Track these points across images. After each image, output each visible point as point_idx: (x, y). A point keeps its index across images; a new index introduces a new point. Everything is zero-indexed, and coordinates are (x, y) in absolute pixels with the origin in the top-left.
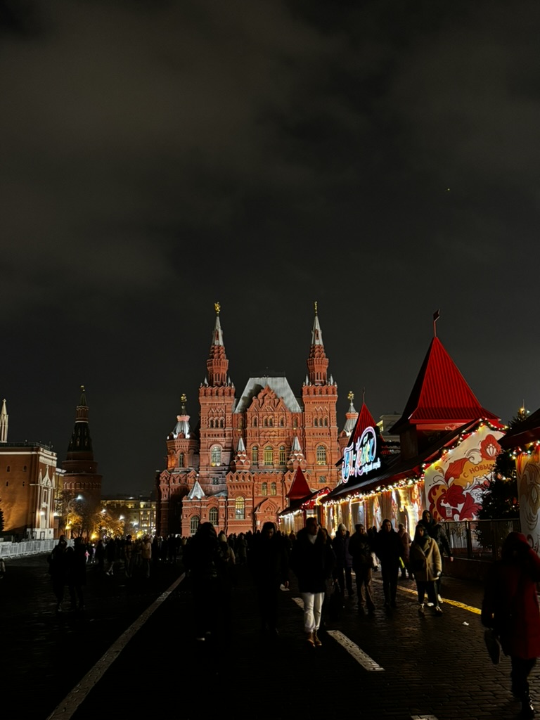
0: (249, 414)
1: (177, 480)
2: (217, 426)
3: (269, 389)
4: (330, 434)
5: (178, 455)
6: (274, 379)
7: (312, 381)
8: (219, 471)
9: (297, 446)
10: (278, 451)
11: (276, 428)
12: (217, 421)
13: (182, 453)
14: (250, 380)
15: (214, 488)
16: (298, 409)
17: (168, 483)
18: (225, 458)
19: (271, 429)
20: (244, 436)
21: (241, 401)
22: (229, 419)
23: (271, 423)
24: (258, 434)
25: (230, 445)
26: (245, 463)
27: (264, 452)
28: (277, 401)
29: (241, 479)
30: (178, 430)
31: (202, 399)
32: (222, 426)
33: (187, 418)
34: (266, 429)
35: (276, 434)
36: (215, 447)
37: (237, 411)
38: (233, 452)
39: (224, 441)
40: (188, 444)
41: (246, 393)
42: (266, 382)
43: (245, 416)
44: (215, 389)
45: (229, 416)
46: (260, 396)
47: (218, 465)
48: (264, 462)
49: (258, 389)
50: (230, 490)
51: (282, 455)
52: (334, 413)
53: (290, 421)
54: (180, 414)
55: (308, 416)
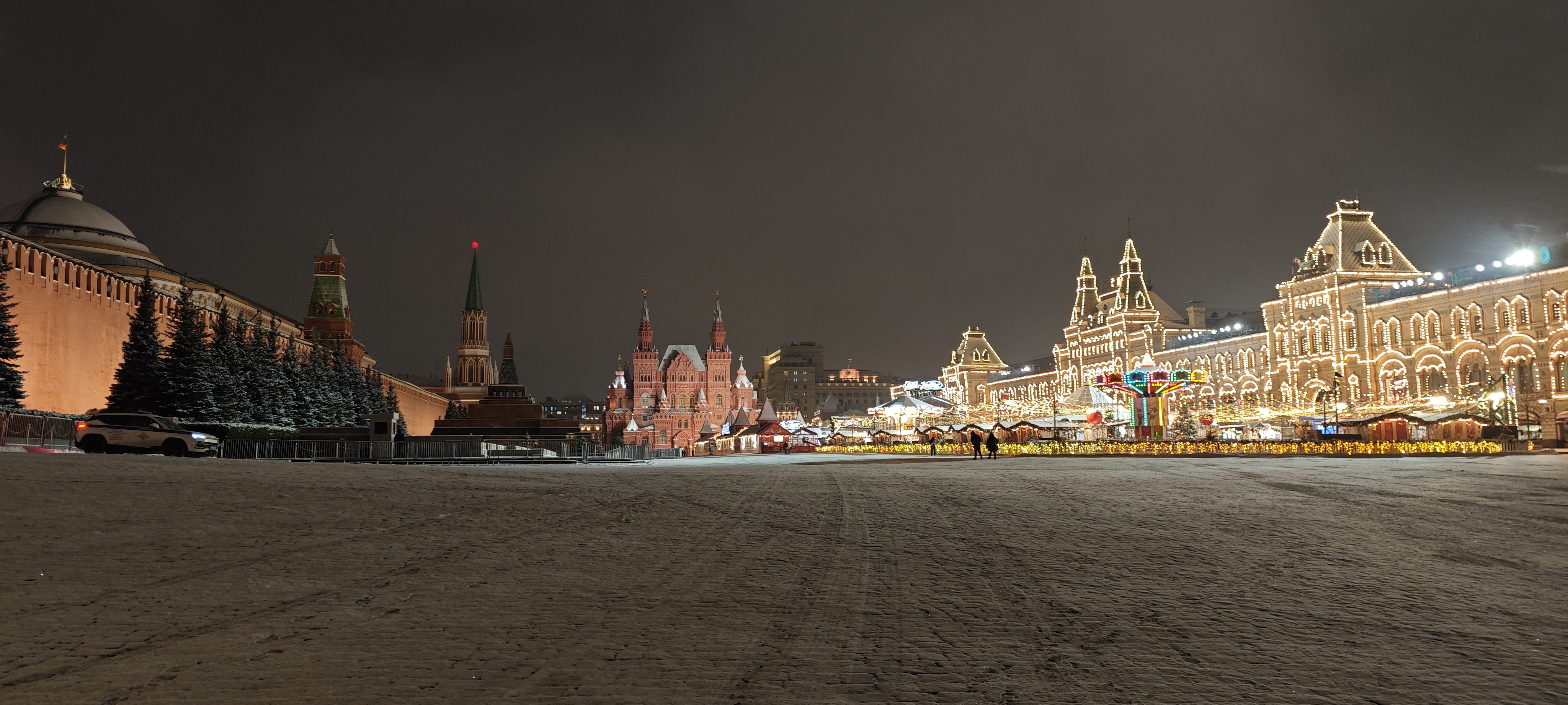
0: (668, 372)
1: (618, 417)
2: (646, 380)
3: (683, 355)
4: (725, 387)
5: (617, 400)
6: (687, 346)
7: (714, 349)
8: (646, 411)
9: (702, 395)
10: (689, 398)
11: (687, 382)
12: (645, 377)
13: (620, 399)
14: (669, 346)
15: (644, 423)
16: (703, 369)
17: (611, 419)
18: (652, 402)
19: (684, 383)
20: (665, 387)
21: (663, 362)
22: (654, 375)
23: (684, 378)
24: (675, 386)
25: (655, 394)
26: (665, 406)
27: (678, 399)
28: (689, 362)
29: (663, 417)
30: (617, 382)
31: (635, 360)
32: (649, 380)
33: (623, 373)
34: (681, 382)
35: (688, 387)
36: (644, 395)
37: (660, 369)
38: (657, 400)
39: (651, 391)
40: (624, 392)
41: (666, 357)
42: (681, 349)
43: (666, 373)
44: (644, 354)
45: (654, 373)
46: (677, 359)
47: (647, 407)
48: (679, 405)
49: (675, 354)
50: (656, 425)
51: (692, 401)
52: (728, 373)
53: (698, 377)
54: (618, 371)
55: (710, 373)
